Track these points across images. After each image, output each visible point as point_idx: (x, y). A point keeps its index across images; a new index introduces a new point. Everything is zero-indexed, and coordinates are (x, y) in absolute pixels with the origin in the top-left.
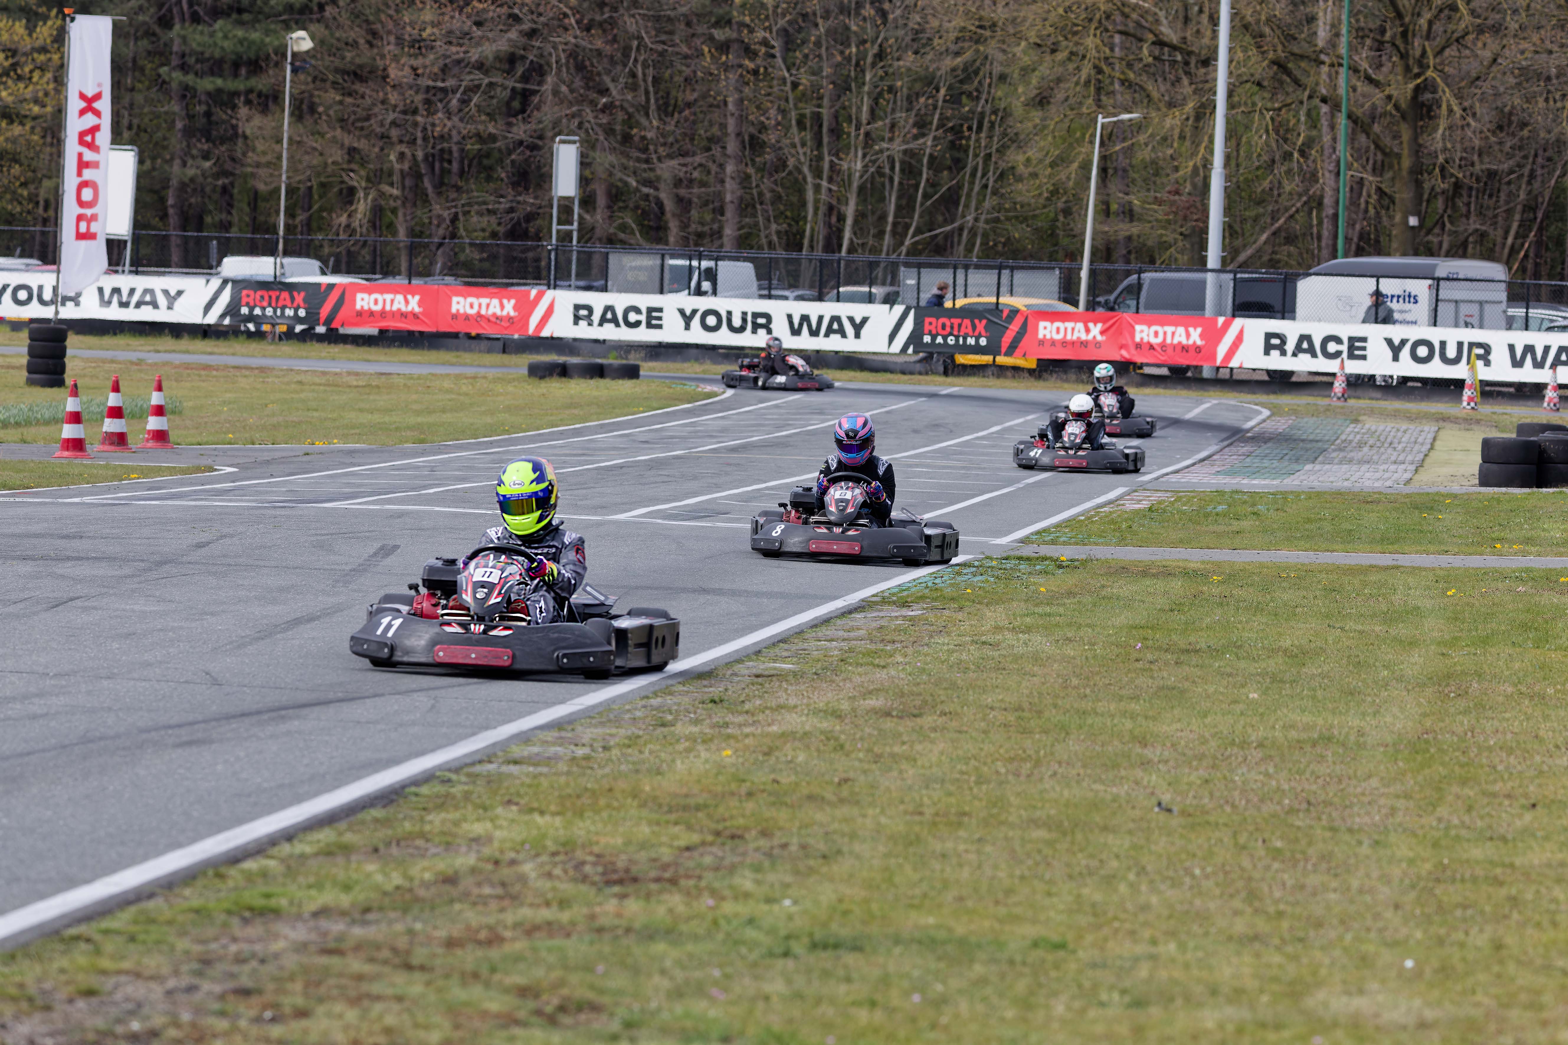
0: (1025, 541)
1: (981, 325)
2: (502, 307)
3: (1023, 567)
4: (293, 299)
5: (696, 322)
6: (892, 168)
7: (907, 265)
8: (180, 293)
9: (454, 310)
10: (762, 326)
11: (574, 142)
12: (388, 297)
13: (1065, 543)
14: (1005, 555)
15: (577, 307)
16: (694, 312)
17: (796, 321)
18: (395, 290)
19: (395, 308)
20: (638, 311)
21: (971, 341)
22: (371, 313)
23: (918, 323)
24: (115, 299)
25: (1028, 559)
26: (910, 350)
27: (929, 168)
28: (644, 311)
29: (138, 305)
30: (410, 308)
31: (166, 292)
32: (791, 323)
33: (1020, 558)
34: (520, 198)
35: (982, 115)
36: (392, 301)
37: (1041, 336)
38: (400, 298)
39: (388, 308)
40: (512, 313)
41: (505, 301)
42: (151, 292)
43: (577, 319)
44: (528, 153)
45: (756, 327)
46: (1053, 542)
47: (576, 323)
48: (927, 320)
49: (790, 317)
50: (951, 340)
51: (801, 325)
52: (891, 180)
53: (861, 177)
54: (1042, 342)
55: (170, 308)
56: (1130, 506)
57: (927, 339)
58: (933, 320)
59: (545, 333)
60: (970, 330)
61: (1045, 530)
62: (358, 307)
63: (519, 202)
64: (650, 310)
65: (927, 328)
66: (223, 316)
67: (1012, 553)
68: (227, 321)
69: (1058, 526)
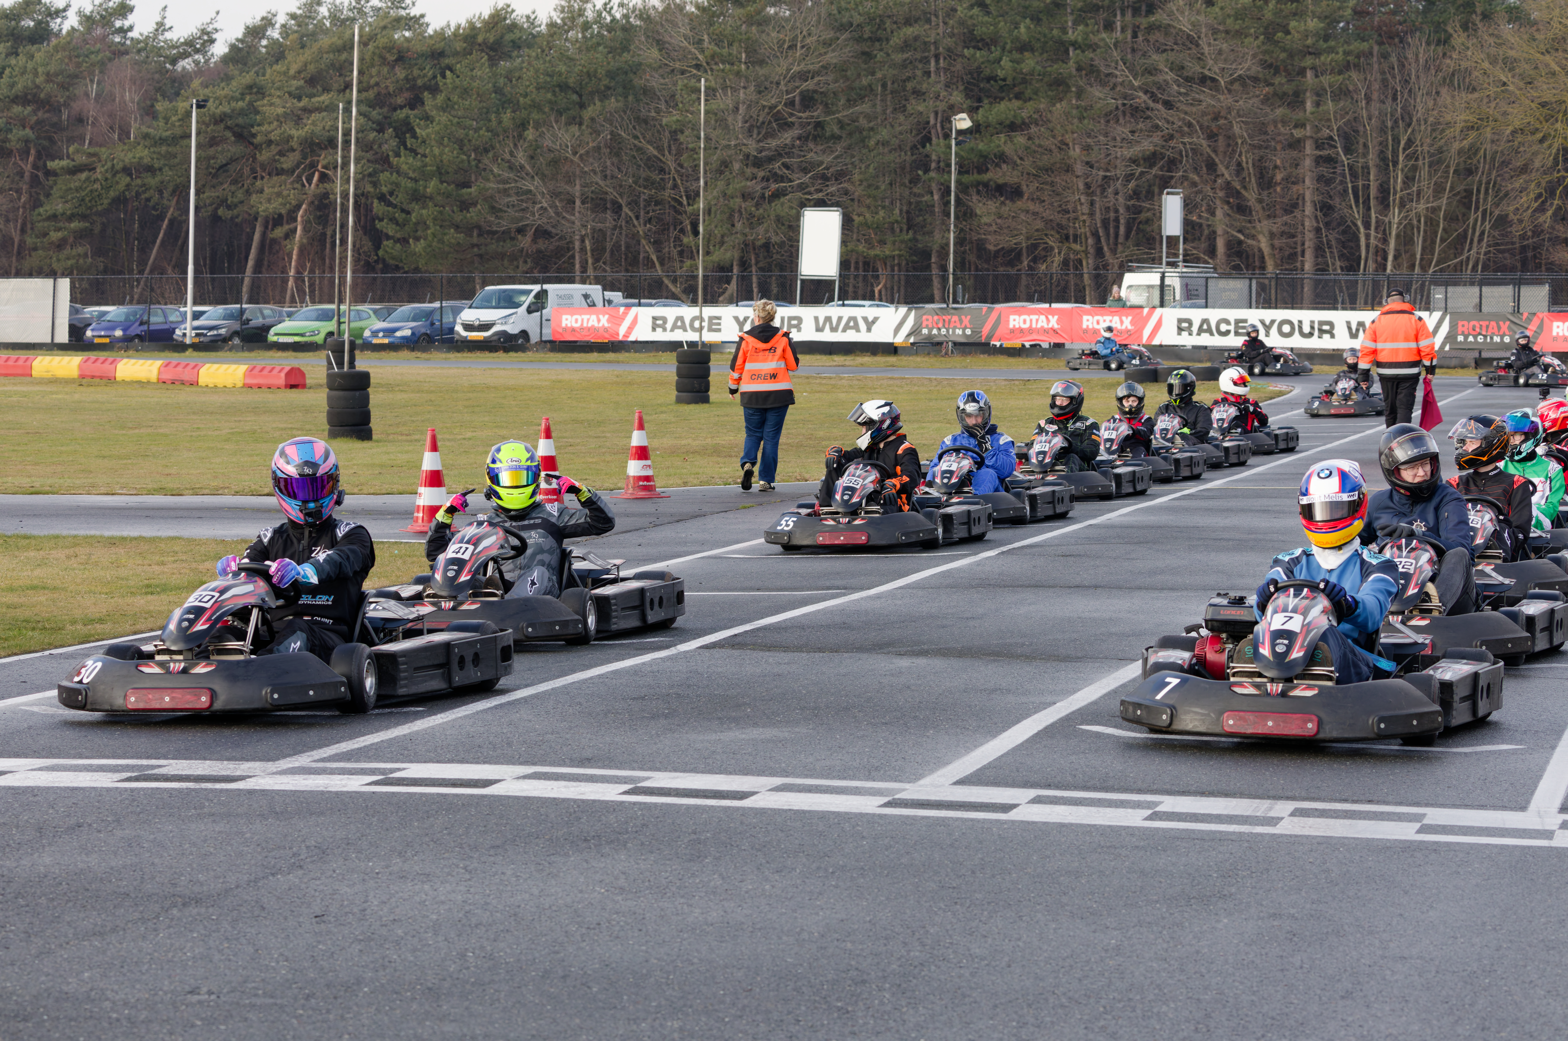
1: (1505, 326)
2: (1122, 322)
4: (961, 321)
5: (1274, 330)
8: (876, 319)
9: (1084, 326)
10: (1326, 332)
11: (1178, 194)
12: (1034, 317)
15: (1180, 321)
16: (1273, 322)
17: (1354, 327)
18: (1040, 312)
19: (1039, 326)
20: (1227, 322)
21: (1497, 339)
22: (1021, 330)
23: (1453, 326)
24: (828, 326)
26: (1447, 348)
28: (1233, 322)
29: (844, 330)
30: (1050, 326)
31: (865, 319)
32: (1350, 328)
36: (1037, 320)
37: (1554, 334)
38: (1043, 318)
39: (1034, 326)
40: (1130, 327)
41: (1124, 318)
42: (854, 319)
43: (1180, 330)
45: (1322, 332)
47: (1179, 334)
48: (1460, 323)
49: (1349, 324)
50: (1480, 339)
51: (1357, 330)
54: (1555, 339)
55: (869, 330)
57: (1460, 338)
58: (1465, 323)
59: (1156, 342)
60: (1496, 329)
62: (1011, 326)
64: (1237, 322)
65: (1460, 329)
66: (909, 335)
68: (912, 340)
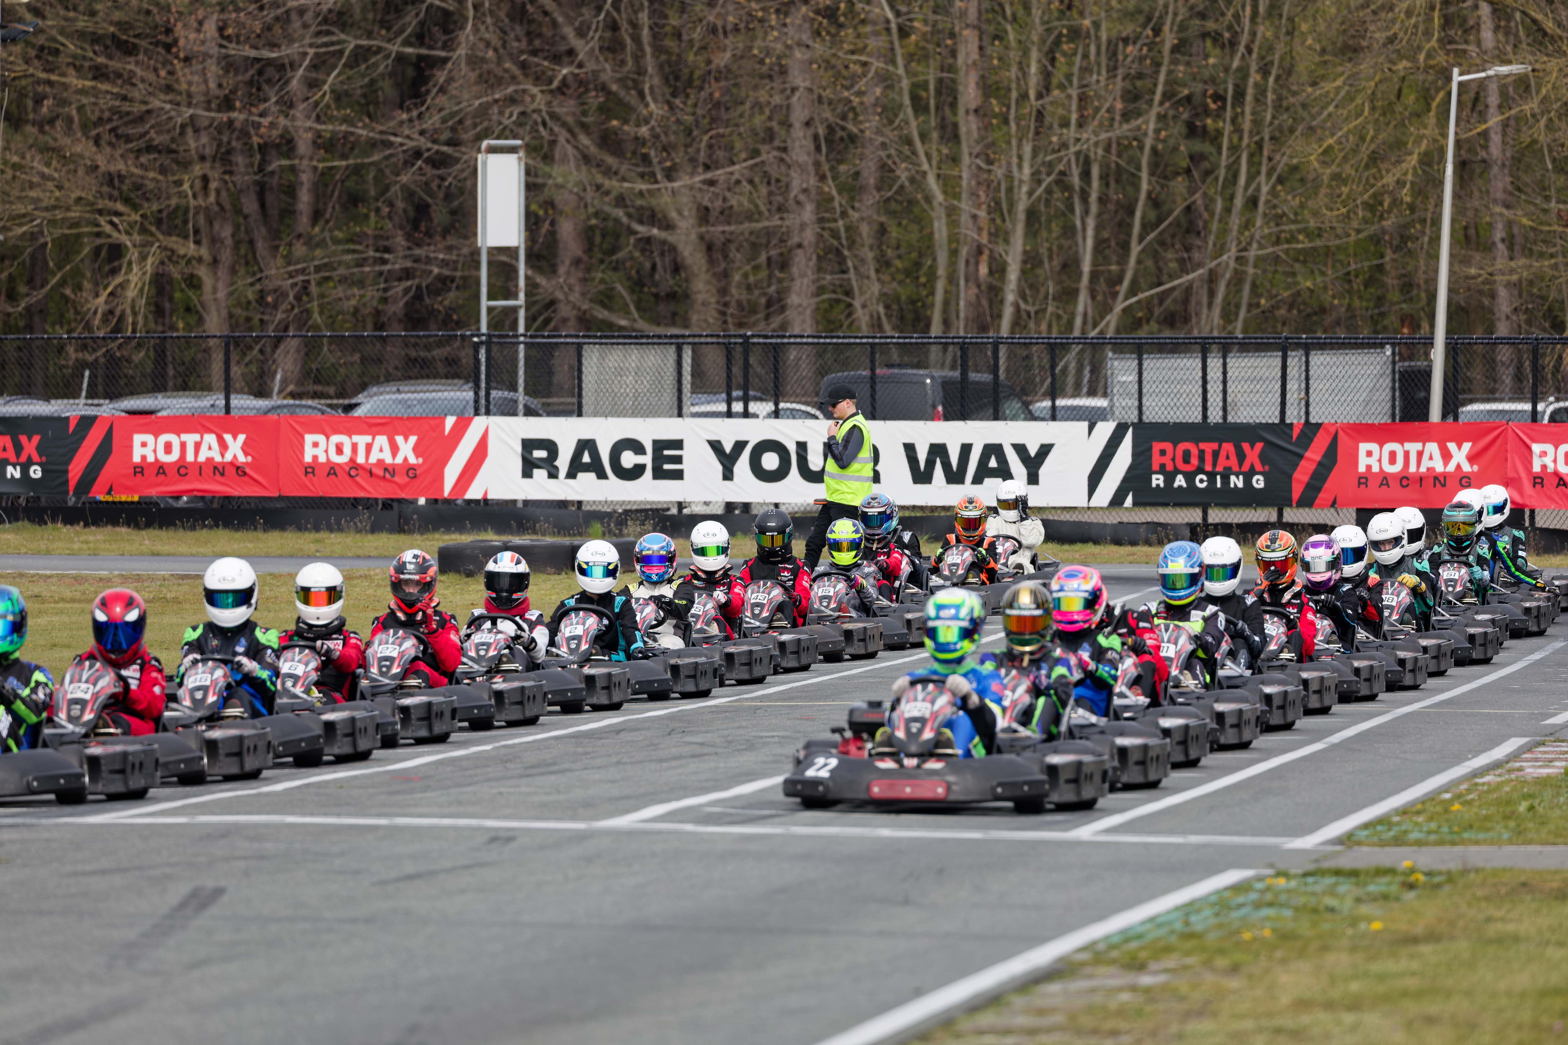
0: (1348, 840)
1: (1253, 453)
2: (395, 449)
3: (1345, 887)
6: (1086, 175)
7: (1120, 347)
9: (308, 458)
11: (512, 150)
12: (192, 439)
13: (1419, 843)
14: (1311, 867)
15: (528, 445)
16: (740, 446)
19: (202, 458)
21: (1237, 482)
23: (1140, 454)
25: (1354, 874)
26: (1129, 501)
27: (1152, 173)
30: (229, 457)
32: (913, 460)
33: (1338, 873)
34: (417, 252)
35: (1243, 72)
36: (198, 446)
38: (210, 439)
39: (190, 458)
40: (412, 460)
43: (529, 466)
44: (430, 171)
46: (1399, 841)
47: (527, 474)
48: (1157, 447)
50: (1201, 482)
51: (930, 464)
52: (1084, 196)
53: (1030, 193)
56: (1532, 771)
57: (1157, 480)
58: (1168, 446)
59: (474, 493)
60: (1233, 462)
61: (1382, 821)
62: (137, 458)
63: (417, 260)
64: (659, 446)
65: (1156, 460)
67: (1326, 865)
69: (1404, 811)
